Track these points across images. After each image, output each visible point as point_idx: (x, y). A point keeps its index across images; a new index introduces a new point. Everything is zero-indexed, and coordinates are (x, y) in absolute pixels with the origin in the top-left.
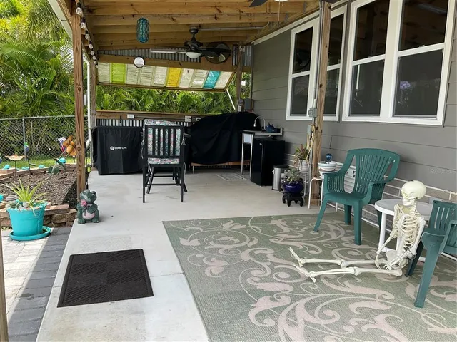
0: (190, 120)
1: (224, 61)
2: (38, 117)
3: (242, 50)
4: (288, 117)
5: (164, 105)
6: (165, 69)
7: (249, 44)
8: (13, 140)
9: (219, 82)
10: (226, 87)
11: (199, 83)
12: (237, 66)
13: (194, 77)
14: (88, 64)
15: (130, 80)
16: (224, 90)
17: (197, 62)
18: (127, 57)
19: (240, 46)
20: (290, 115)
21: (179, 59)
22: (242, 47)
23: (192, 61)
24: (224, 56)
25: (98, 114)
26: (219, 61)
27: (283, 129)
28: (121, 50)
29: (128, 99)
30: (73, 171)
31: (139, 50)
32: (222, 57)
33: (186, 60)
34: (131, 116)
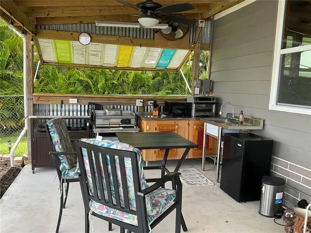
0: (141, 104)
1: (181, 38)
3: (201, 24)
4: (274, 106)
5: (116, 85)
6: (115, 47)
7: (209, 18)
10: (180, 67)
11: (152, 63)
12: (195, 43)
13: (146, 56)
14: (24, 40)
15: (77, 60)
16: (177, 70)
17: (150, 38)
18: (70, 33)
19: (200, 21)
20: (276, 104)
21: (131, 35)
22: (201, 22)
23: (145, 37)
24: (181, 32)
25: (35, 99)
26: (176, 37)
27: (264, 121)
28: (64, 24)
29: (81, 78)
30: (6, 164)
31: (84, 26)
32: (180, 33)
33: (138, 36)
34: (75, 101)
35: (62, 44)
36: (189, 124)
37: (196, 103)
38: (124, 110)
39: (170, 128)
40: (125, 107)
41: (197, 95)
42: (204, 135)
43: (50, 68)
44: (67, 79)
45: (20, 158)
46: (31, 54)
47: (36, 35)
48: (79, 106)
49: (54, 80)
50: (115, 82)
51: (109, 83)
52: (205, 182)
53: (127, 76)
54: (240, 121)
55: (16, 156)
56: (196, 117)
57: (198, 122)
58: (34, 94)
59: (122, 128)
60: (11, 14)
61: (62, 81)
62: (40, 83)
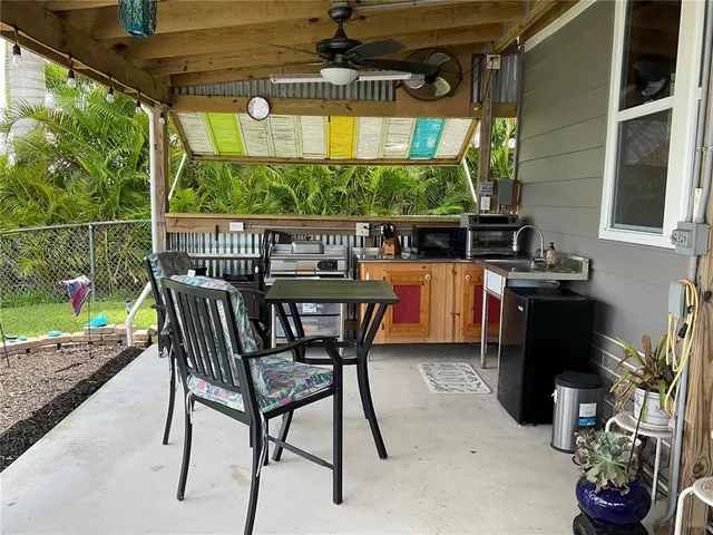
0: (366, 233)
1: (449, 95)
2: (116, 221)
3: (491, 64)
4: (607, 231)
5: (345, 196)
7: (511, 50)
8: (74, 264)
9: (443, 142)
10: (461, 155)
11: (400, 148)
12: (480, 103)
13: (385, 134)
14: (151, 117)
15: (254, 149)
16: (455, 161)
17: (387, 99)
18: (233, 98)
19: (489, 57)
20: (612, 227)
21: (348, 96)
22: (492, 59)
23: (376, 97)
24: (445, 83)
25: (170, 223)
26: (437, 94)
27: (591, 262)
28: (221, 83)
29: (274, 184)
30: (120, 342)
31: (258, 83)
32: (443, 86)
33: (362, 97)
34: (239, 226)
35: (224, 120)
36: (454, 272)
37: (473, 229)
38: (328, 243)
39: (415, 279)
40: (331, 238)
41: (486, 212)
42: (485, 295)
43: (218, 166)
44: (248, 186)
45: (145, 332)
46: (161, 141)
47: (170, 105)
48: (250, 236)
49: (225, 189)
50: (343, 190)
51: (330, 193)
52: (474, 387)
53: (366, 177)
54: (549, 263)
55: (137, 328)
56: (475, 257)
57: (473, 268)
58: (167, 215)
59: (318, 278)
60: (110, 76)
61: (239, 192)
62: (201, 194)
